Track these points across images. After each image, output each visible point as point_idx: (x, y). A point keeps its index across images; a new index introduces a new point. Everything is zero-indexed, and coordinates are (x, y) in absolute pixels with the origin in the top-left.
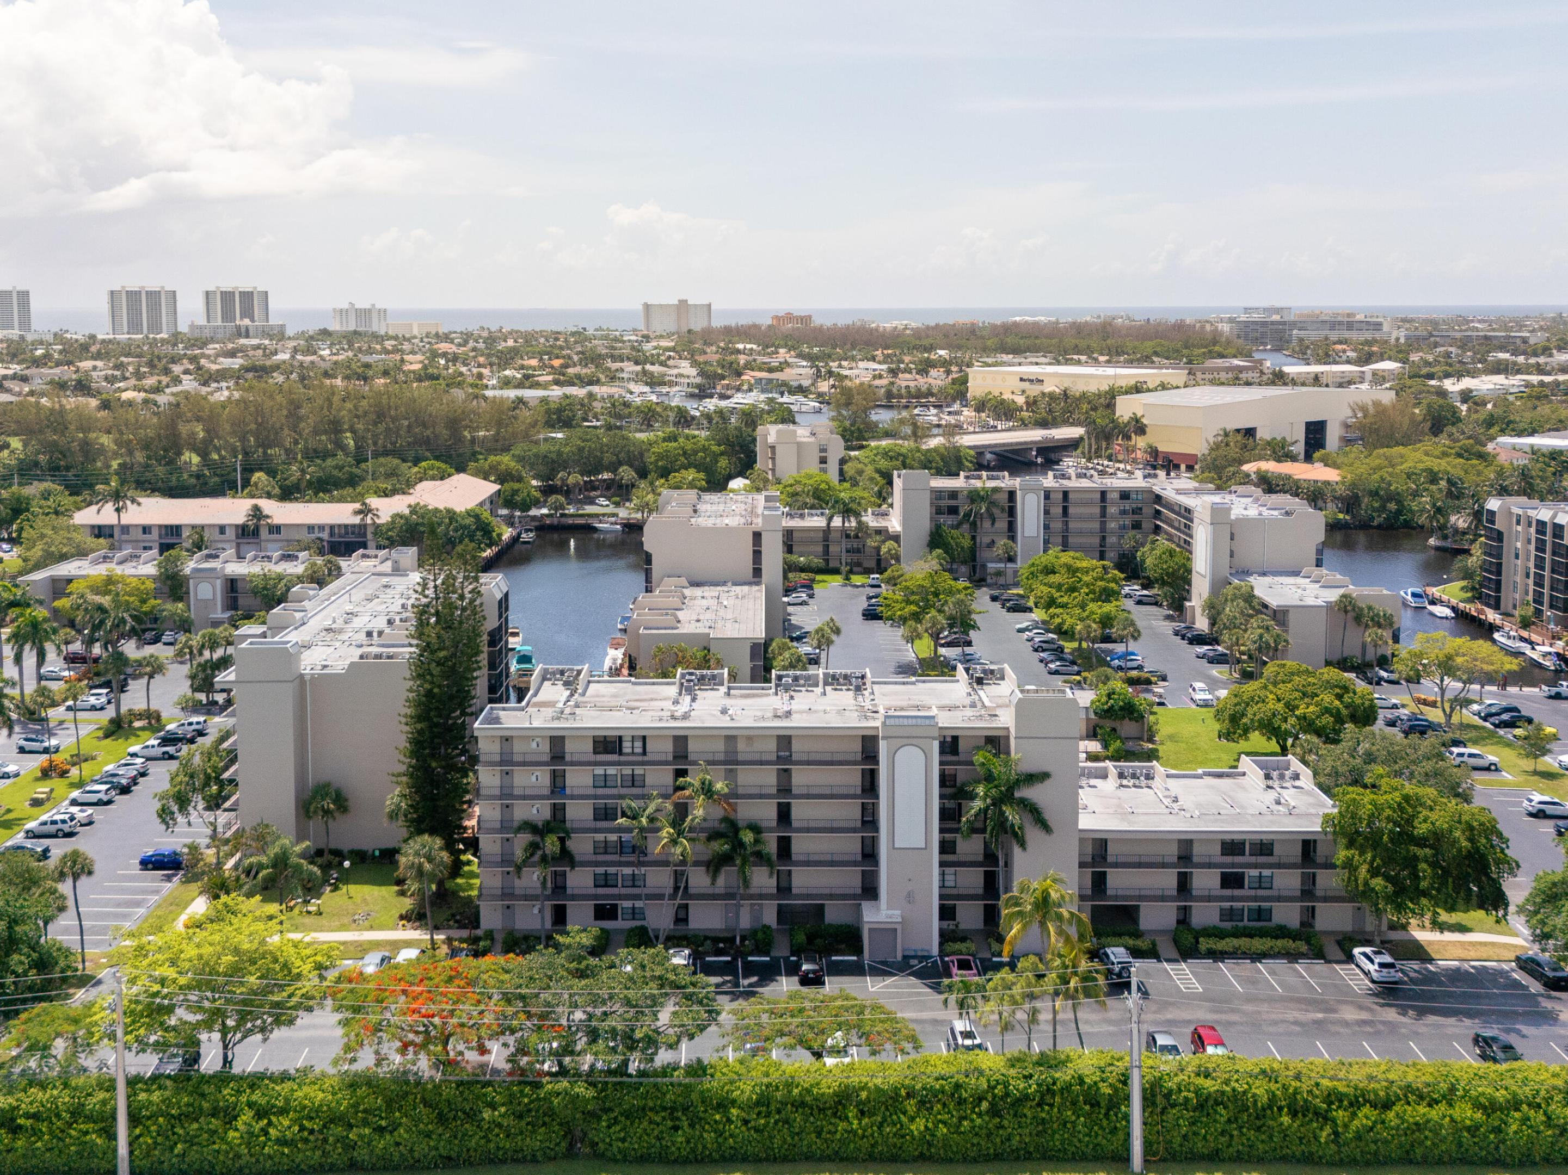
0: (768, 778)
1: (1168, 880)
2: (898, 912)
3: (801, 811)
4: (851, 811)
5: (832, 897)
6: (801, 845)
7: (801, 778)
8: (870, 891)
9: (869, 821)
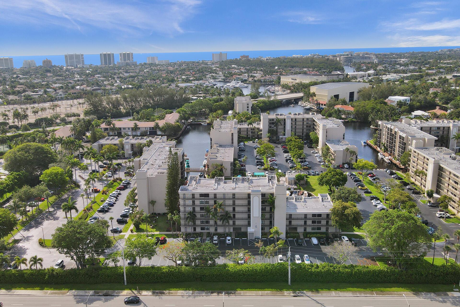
0: (230, 202)
1: (302, 222)
2: (254, 230)
3: (237, 209)
4: (246, 209)
5: (242, 226)
6: (237, 216)
7: (237, 202)
8: (249, 225)
9: (249, 210)
